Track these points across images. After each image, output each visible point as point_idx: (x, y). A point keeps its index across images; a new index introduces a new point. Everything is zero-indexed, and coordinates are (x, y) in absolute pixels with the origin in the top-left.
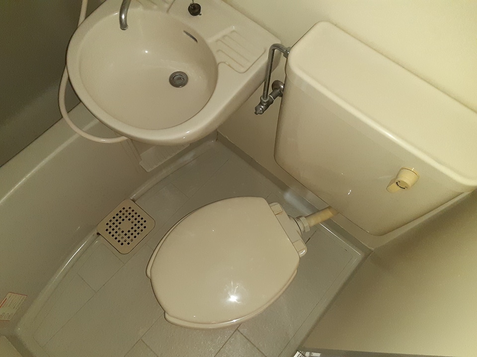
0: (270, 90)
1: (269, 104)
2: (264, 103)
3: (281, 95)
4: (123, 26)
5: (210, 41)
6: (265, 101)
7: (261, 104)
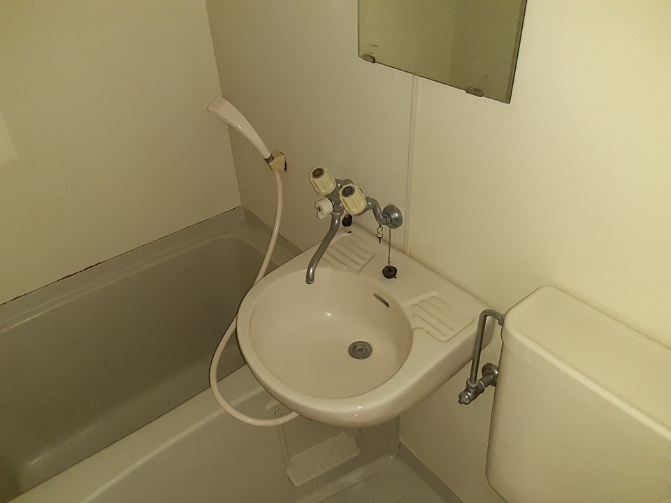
0: (480, 375)
1: (478, 392)
2: (472, 388)
3: (494, 383)
4: (310, 280)
5: (405, 305)
6: (473, 386)
7: (467, 390)
